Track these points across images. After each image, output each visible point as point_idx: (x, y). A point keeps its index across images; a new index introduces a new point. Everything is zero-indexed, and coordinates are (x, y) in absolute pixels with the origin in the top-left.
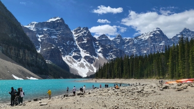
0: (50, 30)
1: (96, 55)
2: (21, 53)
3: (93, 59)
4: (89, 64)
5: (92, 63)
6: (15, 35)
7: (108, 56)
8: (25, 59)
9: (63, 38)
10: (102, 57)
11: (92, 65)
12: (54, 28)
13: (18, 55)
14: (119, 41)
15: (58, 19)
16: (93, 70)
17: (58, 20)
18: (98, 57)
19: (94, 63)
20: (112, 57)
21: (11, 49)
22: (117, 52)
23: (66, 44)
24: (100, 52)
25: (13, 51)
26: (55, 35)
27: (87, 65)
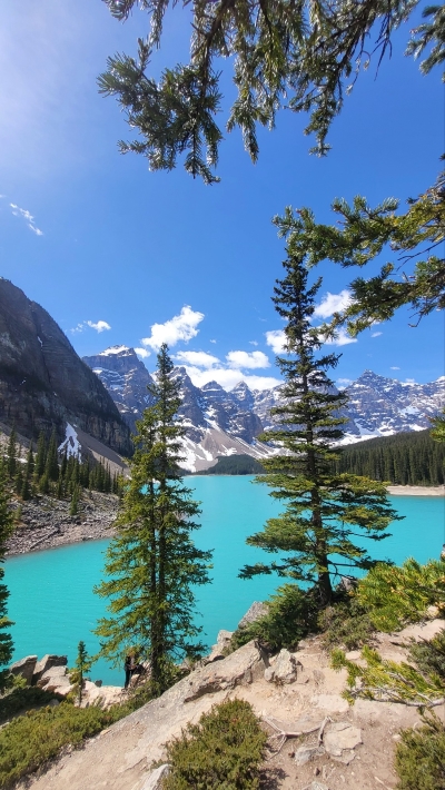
0: (107, 373)
1: (205, 424)
2: (108, 430)
3: (200, 434)
4: (193, 444)
5: (198, 441)
6: (95, 394)
7: (228, 427)
8: (114, 442)
9: (135, 390)
10: (218, 428)
11: (200, 445)
12: (116, 367)
13: (103, 434)
14: (242, 394)
15: (122, 349)
16: (204, 456)
17: (124, 352)
18: (210, 427)
19: (204, 441)
20: (236, 428)
21: (92, 422)
22: (246, 419)
23: (143, 401)
24: (212, 419)
25: (95, 426)
26: (120, 383)
27: (189, 446)
